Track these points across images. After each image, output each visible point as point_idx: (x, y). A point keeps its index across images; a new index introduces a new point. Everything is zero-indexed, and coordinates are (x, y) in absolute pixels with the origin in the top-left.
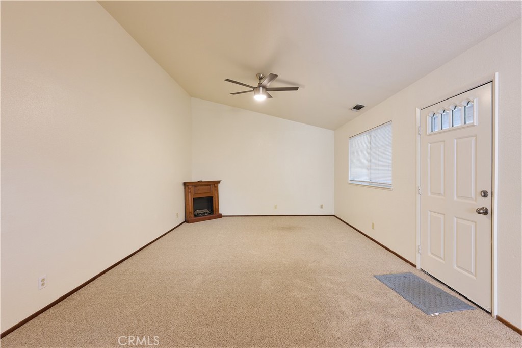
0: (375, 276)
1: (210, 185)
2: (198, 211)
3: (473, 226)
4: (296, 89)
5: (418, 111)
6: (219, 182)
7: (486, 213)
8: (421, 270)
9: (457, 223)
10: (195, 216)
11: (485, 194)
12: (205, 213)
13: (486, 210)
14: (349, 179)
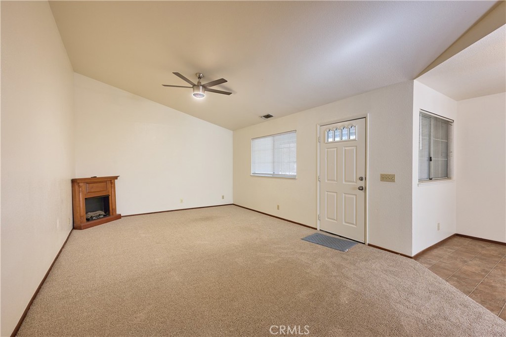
0: (302, 239)
1: (106, 182)
2: (90, 214)
3: (355, 197)
4: (229, 94)
5: (318, 126)
6: (116, 178)
7: (362, 189)
8: (320, 230)
9: (345, 197)
10: (88, 220)
11: (361, 179)
12: (100, 215)
13: (362, 187)
14: (252, 172)
